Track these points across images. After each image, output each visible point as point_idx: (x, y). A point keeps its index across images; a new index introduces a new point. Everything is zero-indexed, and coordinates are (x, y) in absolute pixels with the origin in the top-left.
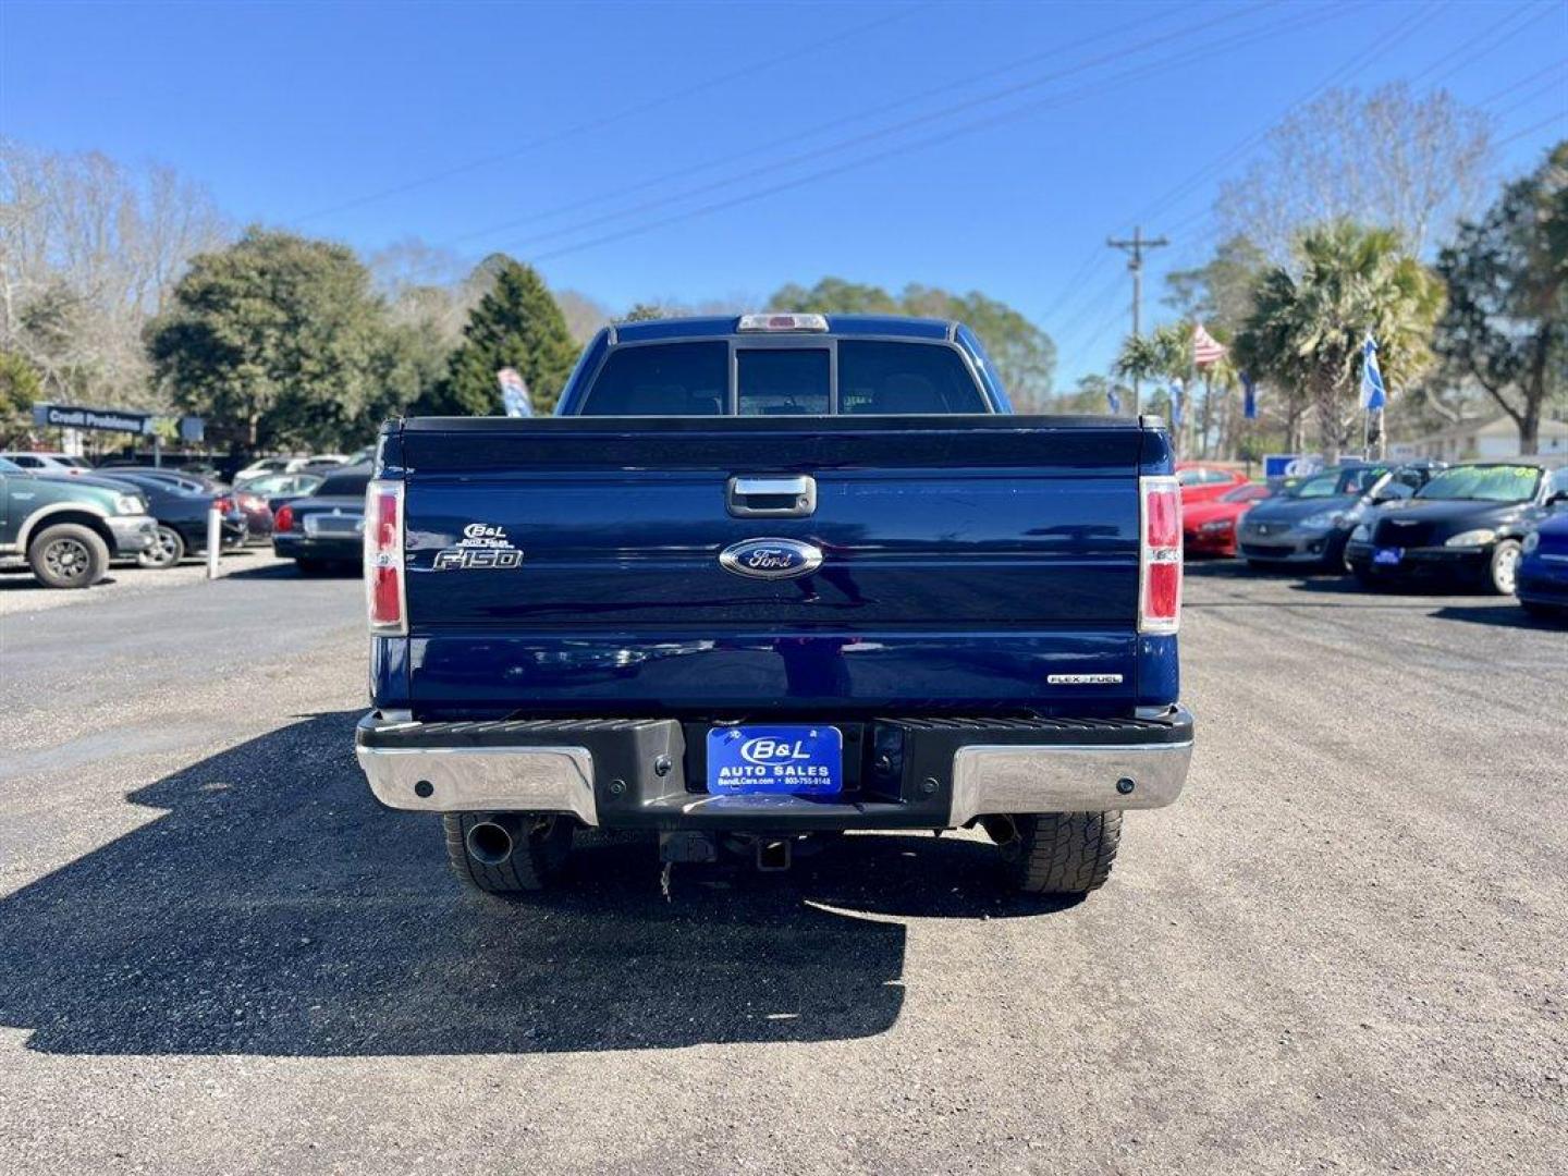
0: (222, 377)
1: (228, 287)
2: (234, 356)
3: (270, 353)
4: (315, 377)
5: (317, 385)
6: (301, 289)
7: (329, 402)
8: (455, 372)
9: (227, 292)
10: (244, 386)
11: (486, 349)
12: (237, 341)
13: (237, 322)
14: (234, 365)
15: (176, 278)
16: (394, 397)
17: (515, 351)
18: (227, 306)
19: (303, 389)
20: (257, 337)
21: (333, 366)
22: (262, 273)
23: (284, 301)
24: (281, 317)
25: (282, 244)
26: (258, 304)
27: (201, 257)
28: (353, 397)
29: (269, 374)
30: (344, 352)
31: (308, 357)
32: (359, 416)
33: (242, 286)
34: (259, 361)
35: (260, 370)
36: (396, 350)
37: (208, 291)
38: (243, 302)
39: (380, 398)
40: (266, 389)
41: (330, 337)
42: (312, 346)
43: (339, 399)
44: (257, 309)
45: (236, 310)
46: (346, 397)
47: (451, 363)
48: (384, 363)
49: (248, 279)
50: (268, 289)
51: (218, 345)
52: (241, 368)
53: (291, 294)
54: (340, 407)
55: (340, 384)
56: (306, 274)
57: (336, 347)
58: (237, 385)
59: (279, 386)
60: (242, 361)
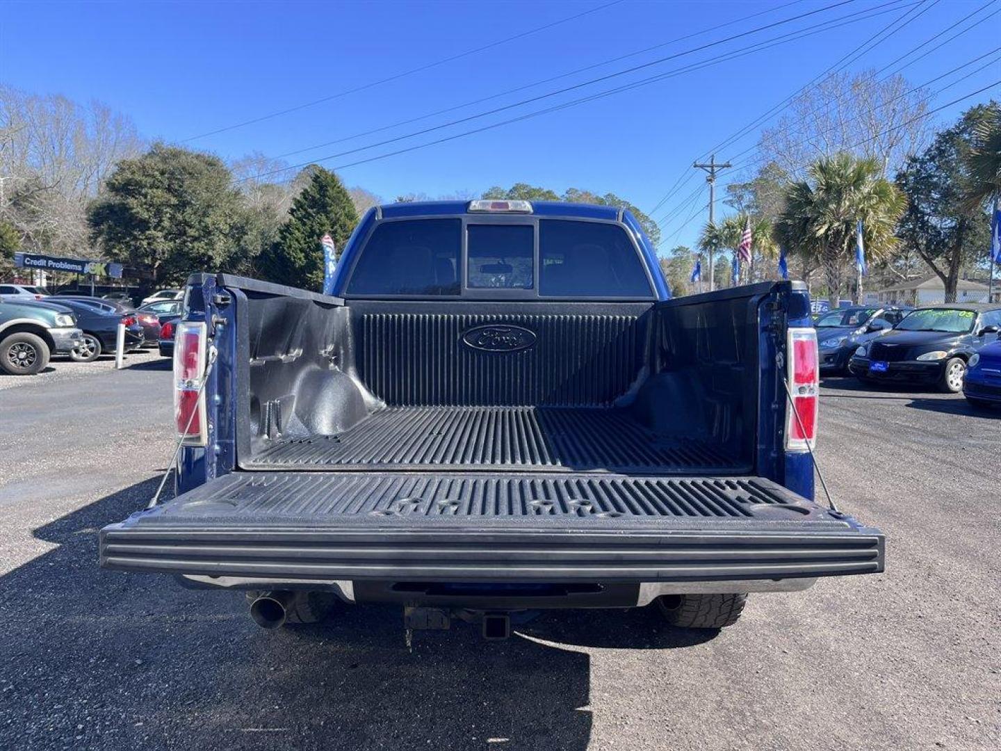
0: (135, 239)
1: (141, 181)
2: (144, 225)
3: (166, 223)
4: (195, 239)
5: (196, 244)
6: (187, 183)
7: (204, 255)
8: (284, 238)
9: (140, 185)
10: (149, 244)
11: (304, 224)
12: (146, 216)
13: (145, 203)
14: (143, 232)
15: (108, 175)
16: (245, 252)
17: (322, 225)
18: (140, 193)
19: (187, 246)
20: (159, 213)
21: (207, 232)
22: (162, 173)
23: (176, 191)
24: (174, 201)
25: (175, 155)
26: (159, 192)
27: (123, 162)
28: (220, 249)
29: (165, 238)
30: (214, 224)
31: (191, 227)
32: (222, 263)
33: (150, 180)
34: (159, 228)
35: (160, 234)
36: (247, 223)
37: (128, 183)
38: (150, 191)
39: (236, 253)
40: (163, 246)
41: (205, 214)
42: (194, 220)
43: (210, 253)
44: (159, 195)
45: (145, 196)
46: (215, 252)
47: (281, 232)
48: (238, 232)
49: (153, 176)
50: (166, 182)
51: (133, 217)
52: (148, 232)
53: (181, 187)
54: (210, 258)
55: (211, 244)
56: (190, 174)
57: (208, 220)
58: (145, 243)
59: (172, 244)
60: (149, 229)
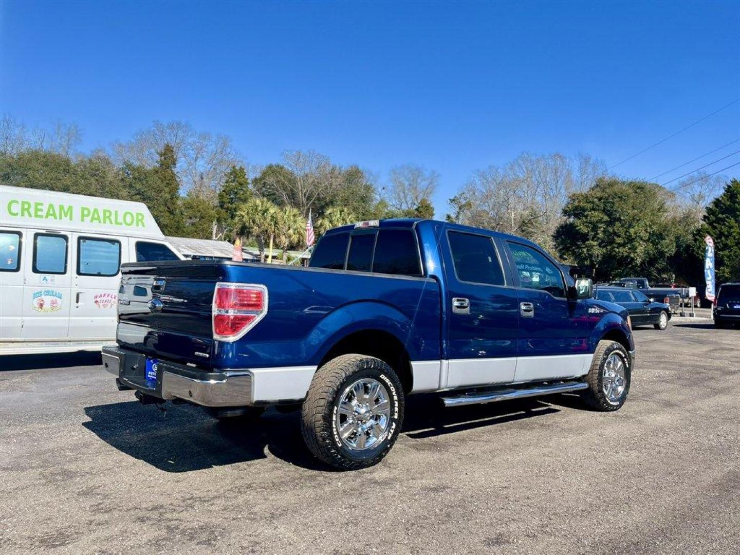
0: (579, 247)
1: (584, 207)
2: (585, 237)
3: (601, 235)
4: (620, 245)
5: (621, 249)
6: (617, 205)
7: (628, 257)
8: (696, 240)
9: (584, 210)
10: (588, 250)
11: (714, 228)
12: (585, 231)
13: (586, 222)
14: (584, 242)
15: (564, 205)
16: (661, 254)
17: (731, 227)
18: (583, 216)
19: (615, 251)
20: (595, 228)
21: (630, 240)
22: (600, 199)
23: (608, 211)
24: (606, 218)
25: (611, 185)
26: (596, 213)
27: (574, 195)
28: (640, 251)
29: (600, 245)
30: (635, 233)
31: (619, 236)
32: (643, 263)
33: (590, 206)
34: (595, 239)
35: (595, 243)
36: (664, 231)
37: (576, 208)
38: (590, 213)
39: (654, 255)
40: (598, 252)
41: (630, 226)
42: (622, 232)
43: (632, 255)
44: (596, 215)
45: (586, 217)
46: (636, 254)
47: (694, 235)
48: (657, 237)
49: (593, 202)
50: (602, 206)
51: (578, 232)
52: (587, 242)
53: (612, 207)
54: (633, 259)
55: (634, 249)
56: (619, 197)
57: (632, 231)
58: (585, 250)
59: (604, 250)
60: (588, 240)
